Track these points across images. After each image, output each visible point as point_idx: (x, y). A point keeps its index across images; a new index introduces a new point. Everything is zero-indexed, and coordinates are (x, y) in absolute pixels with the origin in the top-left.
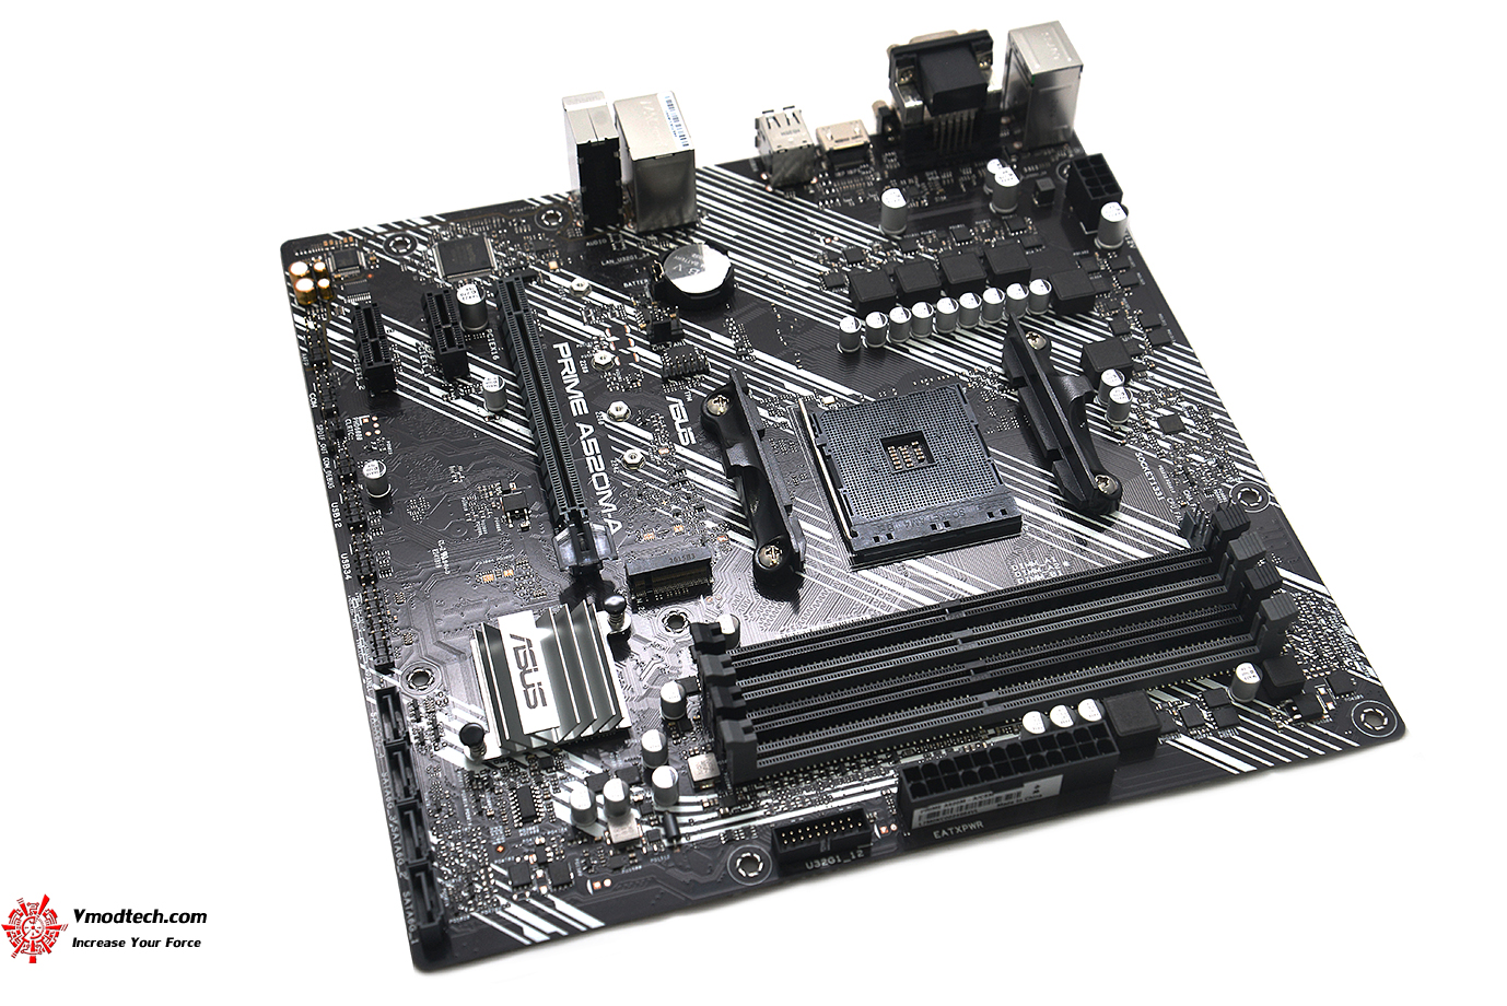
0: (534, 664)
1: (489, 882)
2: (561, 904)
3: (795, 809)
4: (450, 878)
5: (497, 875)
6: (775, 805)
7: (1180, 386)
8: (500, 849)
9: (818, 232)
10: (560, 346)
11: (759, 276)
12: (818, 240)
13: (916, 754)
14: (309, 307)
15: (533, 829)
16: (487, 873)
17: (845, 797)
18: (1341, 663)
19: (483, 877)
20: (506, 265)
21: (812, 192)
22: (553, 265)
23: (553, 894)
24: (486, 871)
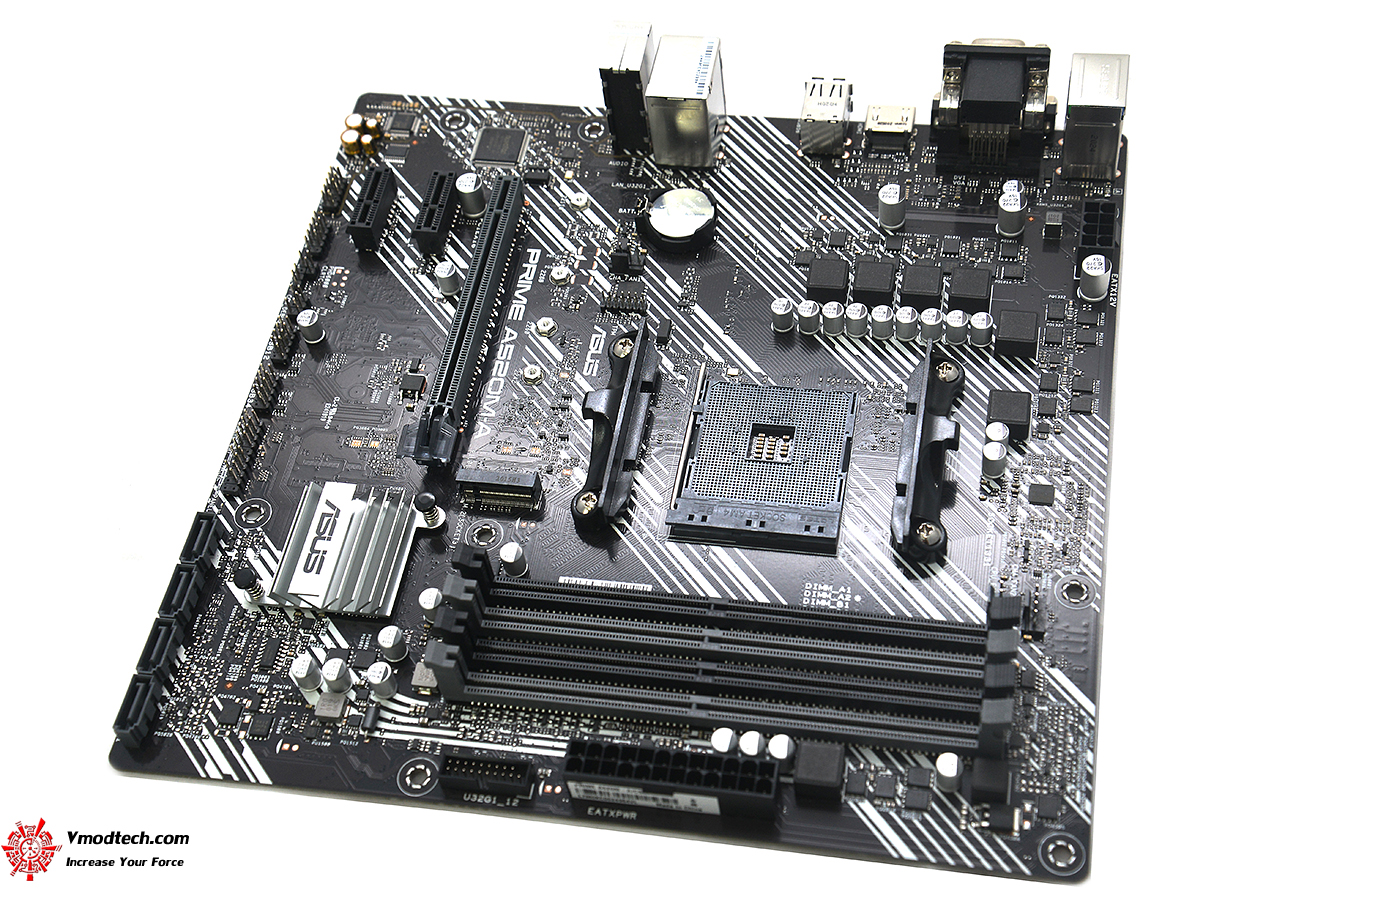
0: (331, 533)
1: (203, 712)
2: (248, 753)
3: (485, 741)
4: (178, 695)
5: (214, 708)
6: (471, 731)
7: (1073, 458)
8: (229, 685)
9: (820, 208)
10: (532, 251)
11: (741, 235)
12: (815, 215)
13: (617, 729)
14: (350, 157)
15: (265, 679)
16: (207, 703)
17: (533, 746)
18: (1063, 787)
19: (202, 705)
20: (531, 163)
21: (837, 166)
22: (569, 174)
23: (248, 741)
24: (207, 700)
